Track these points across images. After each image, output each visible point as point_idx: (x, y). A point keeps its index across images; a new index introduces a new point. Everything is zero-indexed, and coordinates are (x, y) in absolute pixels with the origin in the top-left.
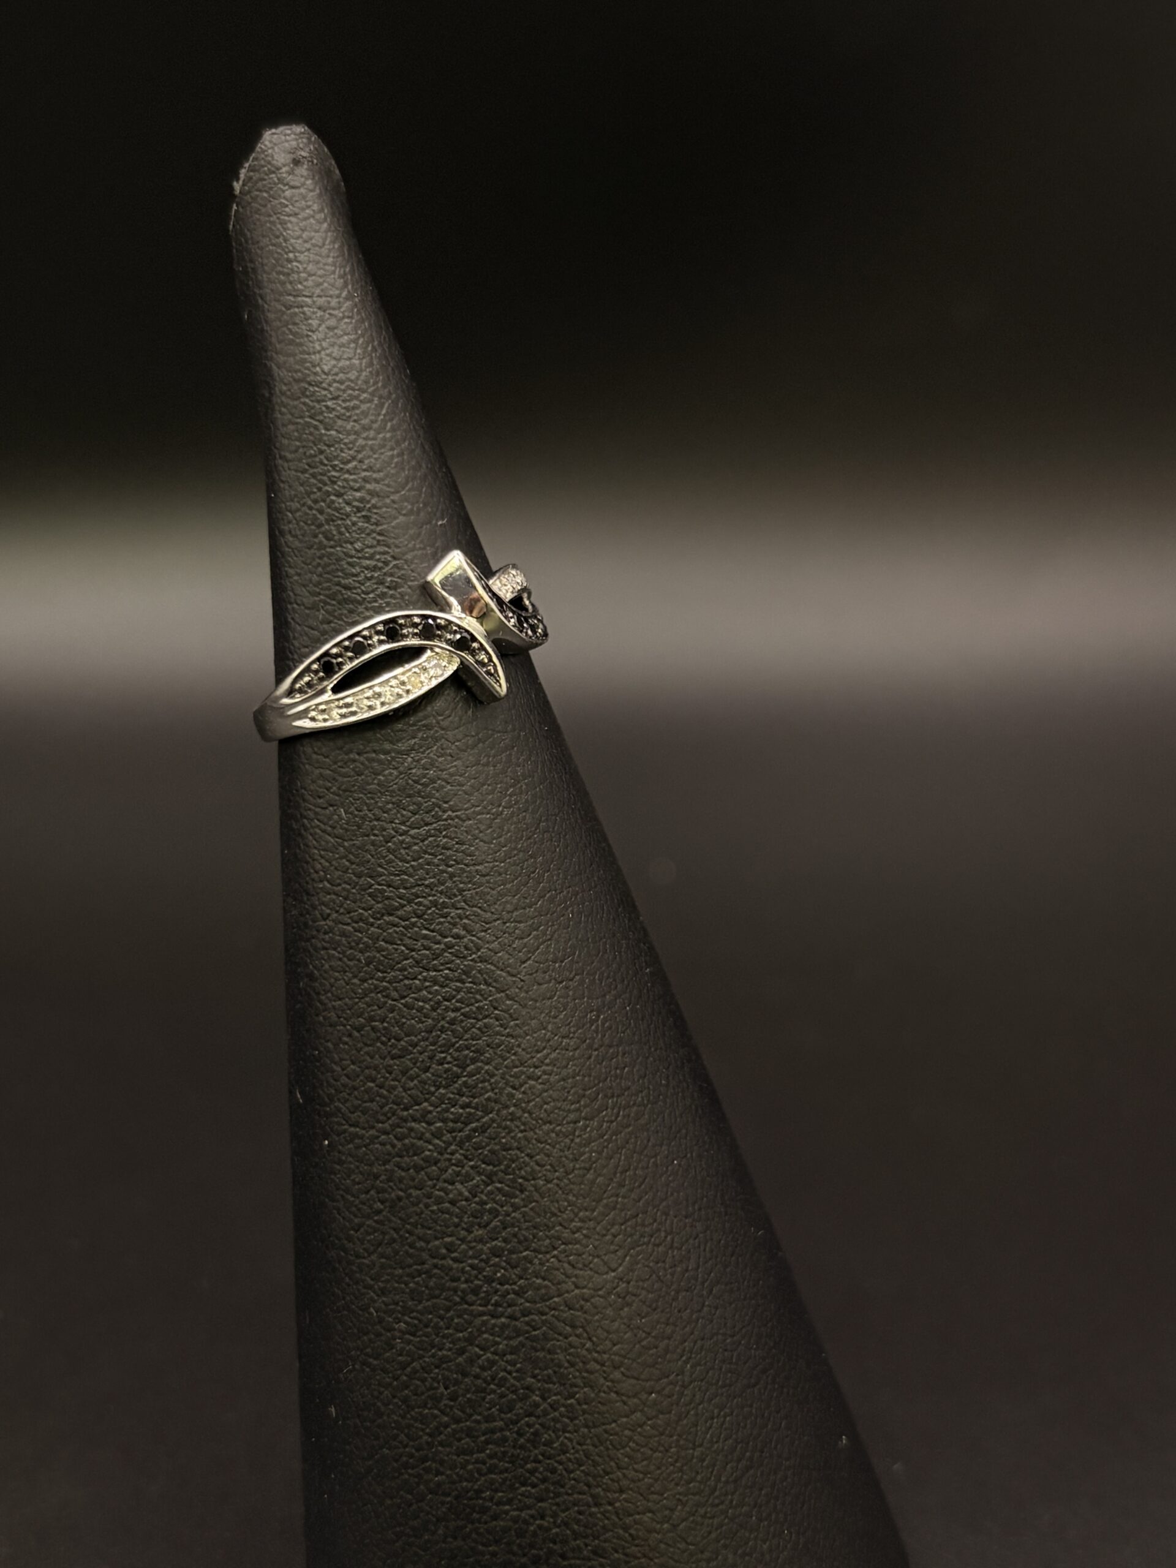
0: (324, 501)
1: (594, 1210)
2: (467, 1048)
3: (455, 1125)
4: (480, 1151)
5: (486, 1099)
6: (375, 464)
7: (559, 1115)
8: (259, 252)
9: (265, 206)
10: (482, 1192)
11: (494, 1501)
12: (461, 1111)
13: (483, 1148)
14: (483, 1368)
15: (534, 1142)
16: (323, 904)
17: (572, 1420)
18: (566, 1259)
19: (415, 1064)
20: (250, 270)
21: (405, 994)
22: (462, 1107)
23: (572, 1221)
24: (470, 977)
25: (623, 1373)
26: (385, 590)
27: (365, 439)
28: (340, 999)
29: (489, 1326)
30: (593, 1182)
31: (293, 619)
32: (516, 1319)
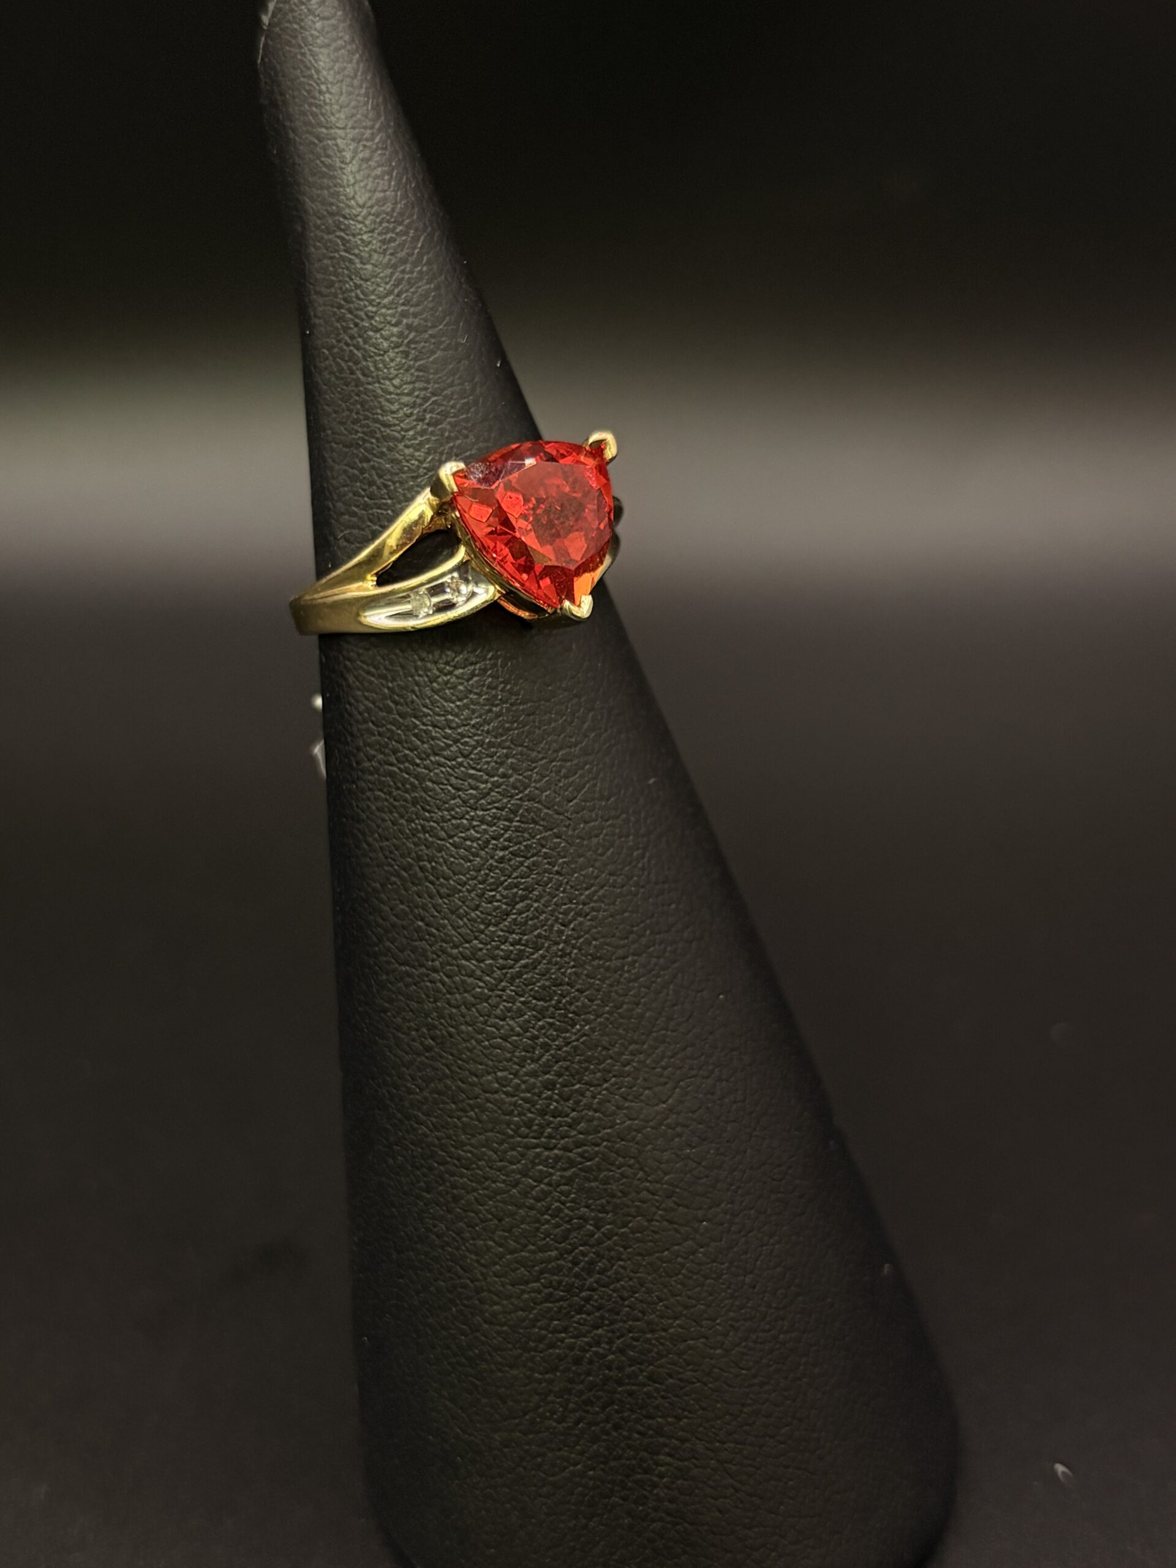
0: (360, 336)
1: (644, 1043)
2: (516, 886)
3: (505, 962)
4: (530, 987)
5: (535, 936)
6: (412, 298)
7: (608, 951)
8: (289, 83)
9: (295, 37)
10: (533, 1028)
11: (551, 1329)
12: (511, 948)
13: (534, 984)
14: (538, 1200)
15: (584, 977)
16: (369, 745)
17: (625, 1248)
18: (616, 1092)
19: (463, 902)
20: (280, 103)
21: (453, 833)
22: (512, 945)
23: (623, 1054)
24: (516, 816)
25: (675, 1203)
26: (425, 427)
27: (403, 272)
28: (387, 840)
29: (543, 1158)
30: (641, 1016)
31: (330, 457)
32: (571, 1151)
